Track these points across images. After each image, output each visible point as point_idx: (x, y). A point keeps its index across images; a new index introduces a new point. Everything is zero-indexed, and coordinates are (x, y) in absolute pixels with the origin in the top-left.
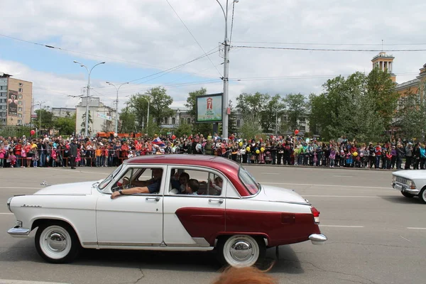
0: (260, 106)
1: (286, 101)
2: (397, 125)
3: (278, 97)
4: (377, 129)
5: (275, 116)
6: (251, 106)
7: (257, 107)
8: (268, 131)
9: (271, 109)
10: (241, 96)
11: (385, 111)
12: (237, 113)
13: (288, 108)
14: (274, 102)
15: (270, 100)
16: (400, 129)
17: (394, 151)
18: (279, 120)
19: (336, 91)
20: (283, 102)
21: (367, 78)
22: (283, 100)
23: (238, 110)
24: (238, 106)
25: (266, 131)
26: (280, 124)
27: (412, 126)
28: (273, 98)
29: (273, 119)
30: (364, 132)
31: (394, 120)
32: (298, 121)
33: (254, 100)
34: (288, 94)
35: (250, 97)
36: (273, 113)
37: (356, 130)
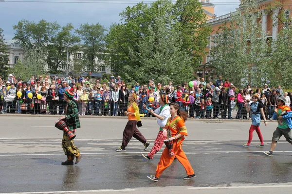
0: (46, 38)
1: (80, 32)
2: (209, 67)
3: (70, 27)
5: (66, 52)
6: (34, 38)
7: (43, 39)
8: (56, 72)
9: (61, 43)
10: (20, 25)
11: (194, 49)
12: (15, 48)
13: (83, 42)
14: (65, 34)
15: (60, 30)
18: (72, 57)
19: (138, 21)
20: (77, 35)
21: (174, 7)
22: (77, 31)
23: (17, 43)
24: (16, 38)
25: (54, 71)
26: (72, 63)
28: (64, 28)
29: (63, 56)
30: (168, 73)
31: (207, 60)
32: (96, 59)
33: (39, 30)
34: (83, 24)
35: (33, 26)
36: (63, 49)
37: (159, 71)
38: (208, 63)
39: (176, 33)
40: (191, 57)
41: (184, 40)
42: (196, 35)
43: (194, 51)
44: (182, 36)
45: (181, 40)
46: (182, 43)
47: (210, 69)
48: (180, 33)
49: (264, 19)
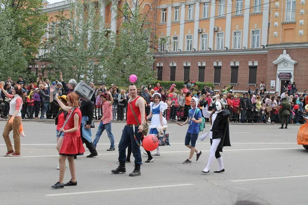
2: (44, 60)
4: (17, 63)
11: (28, 39)
16: (49, 65)
17: (38, 95)
27: (63, 61)
31: (41, 52)
38: (42, 56)
39: (8, 20)
40: (25, 49)
41: (17, 29)
42: (30, 23)
43: (27, 42)
44: (14, 24)
45: (14, 28)
46: (14, 32)
47: (44, 63)
48: (13, 20)
49: (102, 10)
